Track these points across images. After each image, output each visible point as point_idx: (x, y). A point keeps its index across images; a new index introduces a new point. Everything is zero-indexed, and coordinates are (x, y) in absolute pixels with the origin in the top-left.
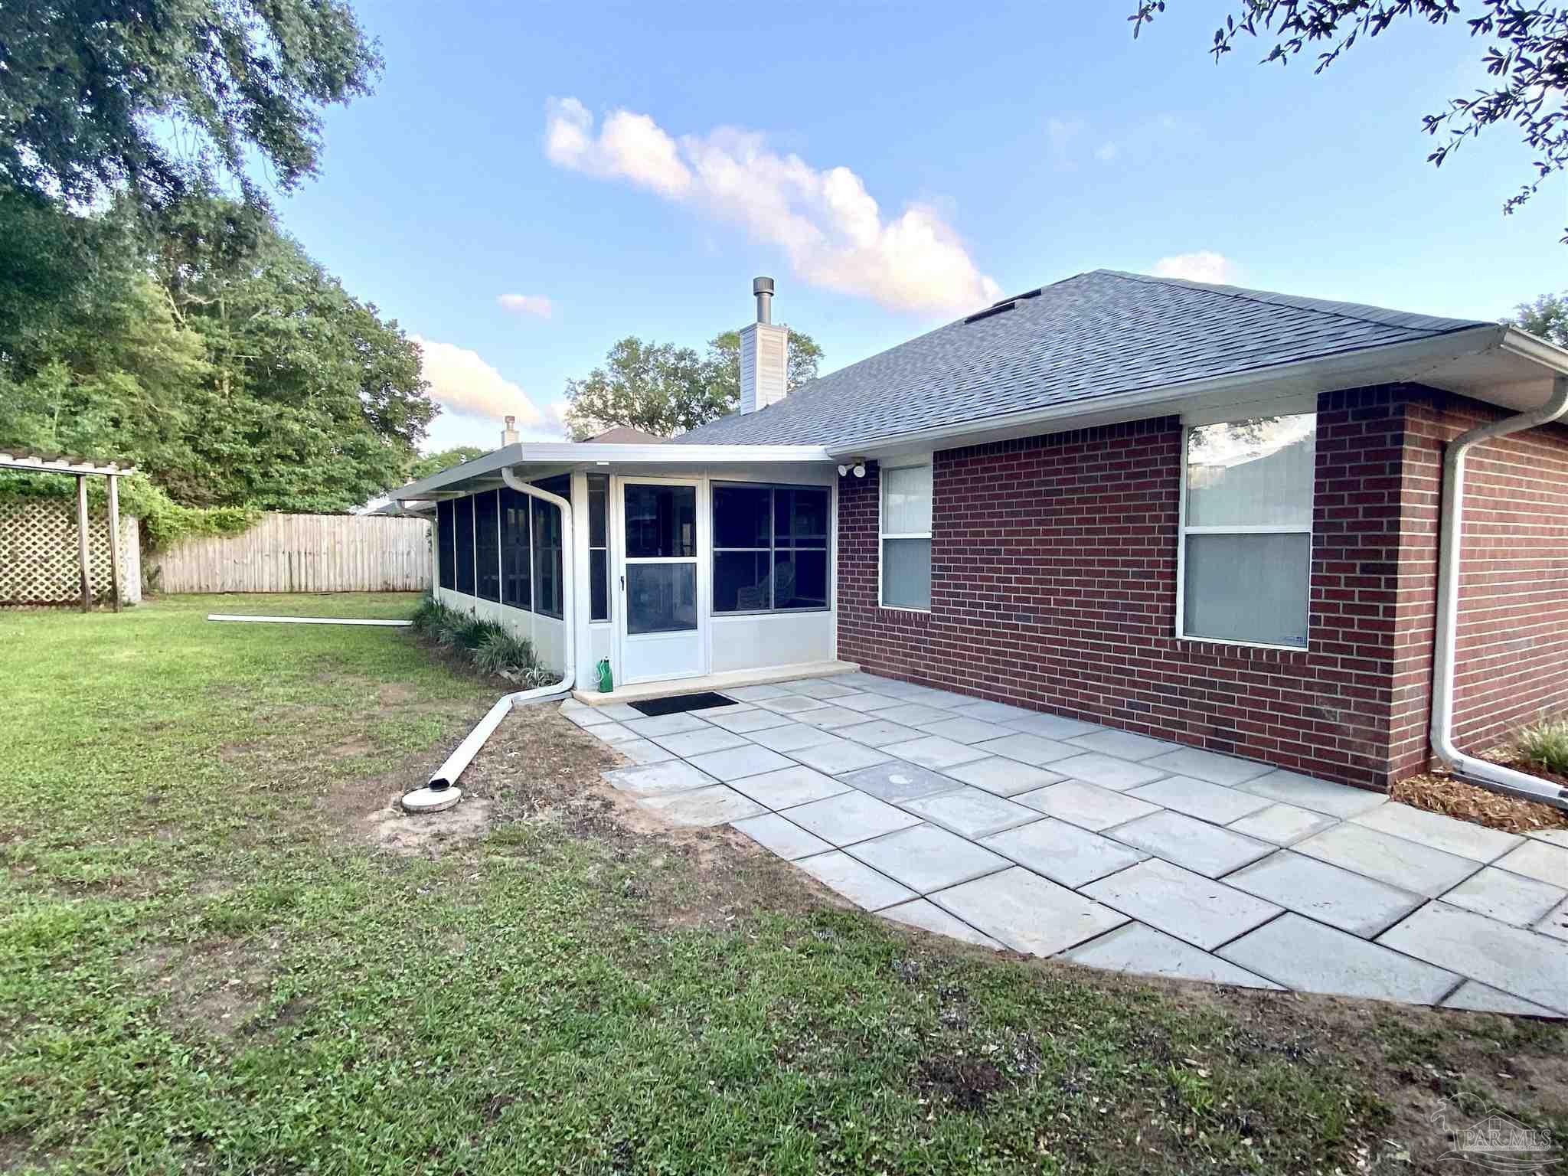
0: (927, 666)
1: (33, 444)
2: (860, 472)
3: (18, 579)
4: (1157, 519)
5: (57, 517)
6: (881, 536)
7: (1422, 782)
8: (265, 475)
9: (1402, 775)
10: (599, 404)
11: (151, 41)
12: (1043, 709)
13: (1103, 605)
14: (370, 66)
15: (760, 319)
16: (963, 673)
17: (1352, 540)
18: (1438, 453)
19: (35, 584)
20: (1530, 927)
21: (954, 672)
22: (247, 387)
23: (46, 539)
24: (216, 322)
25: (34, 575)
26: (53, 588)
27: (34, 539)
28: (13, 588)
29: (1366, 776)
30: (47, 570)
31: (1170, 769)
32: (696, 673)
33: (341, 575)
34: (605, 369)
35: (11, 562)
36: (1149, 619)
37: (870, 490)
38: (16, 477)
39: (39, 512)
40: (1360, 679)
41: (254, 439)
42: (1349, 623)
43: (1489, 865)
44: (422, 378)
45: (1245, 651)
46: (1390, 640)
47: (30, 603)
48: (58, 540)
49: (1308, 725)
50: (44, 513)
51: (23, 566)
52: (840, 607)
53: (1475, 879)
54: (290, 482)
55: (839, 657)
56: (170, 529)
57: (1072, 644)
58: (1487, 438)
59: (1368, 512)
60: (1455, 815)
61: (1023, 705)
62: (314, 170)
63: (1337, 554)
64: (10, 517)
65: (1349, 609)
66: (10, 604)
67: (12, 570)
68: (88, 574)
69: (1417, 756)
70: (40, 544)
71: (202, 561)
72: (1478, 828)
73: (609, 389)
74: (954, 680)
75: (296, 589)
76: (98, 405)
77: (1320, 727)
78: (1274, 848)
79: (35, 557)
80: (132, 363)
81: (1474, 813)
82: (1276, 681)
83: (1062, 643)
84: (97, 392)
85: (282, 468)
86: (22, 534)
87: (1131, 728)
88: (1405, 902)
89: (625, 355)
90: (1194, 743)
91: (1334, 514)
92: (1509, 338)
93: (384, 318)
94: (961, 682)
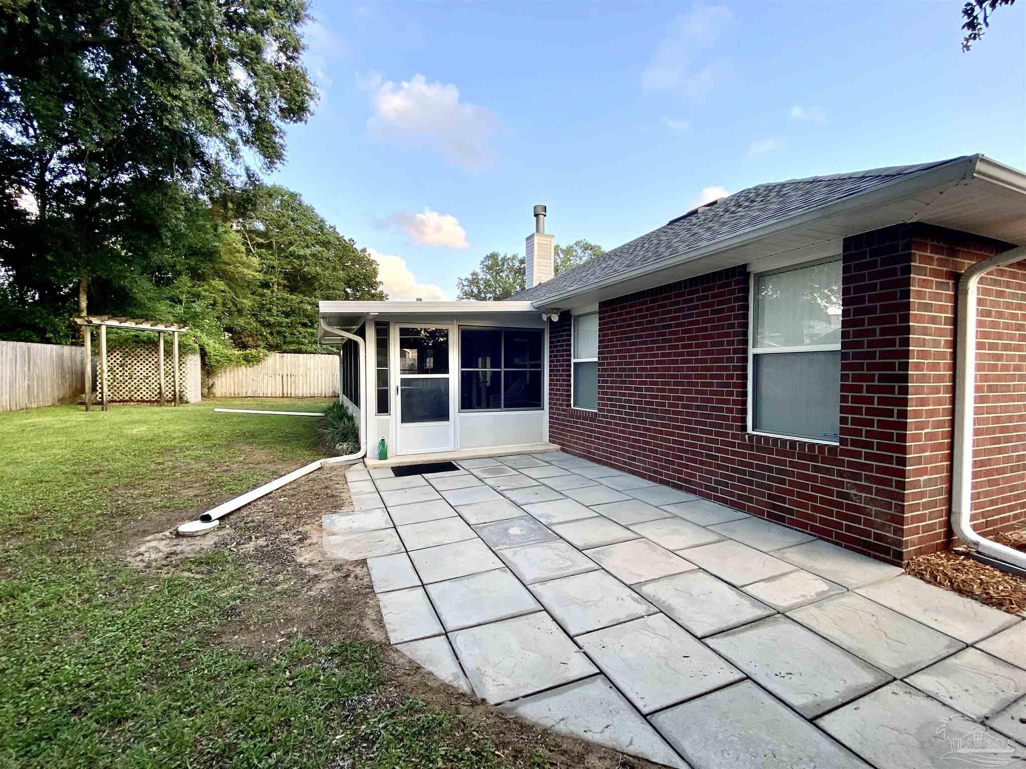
0: (596, 449)
1: (158, 317)
2: (555, 318)
3: (132, 388)
4: (731, 343)
5: (153, 355)
6: (573, 361)
7: (940, 560)
8: (292, 334)
9: (919, 552)
10: (476, 291)
11: (168, 89)
12: (662, 482)
13: (698, 407)
14: (312, 99)
15: (537, 231)
16: (615, 454)
17: (871, 355)
18: (951, 282)
19: (141, 391)
20: (984, 721)
21: (611, 453)
22: (285, 286)
23: (147, 367)
24: (270, 252)
25: (141, 386)
26: (150, 393)
27: (141, 367)
28: (130, 393)
29: (887, 551)
30: (147, 384)
31: (725, 533)
32: (448, 449)
33: (310, 388)
34: (479, 271)
35: (129, 379)
36: (726, 418)
37: (565, 330)
38: (133, 333)
39: (144, 352)
40: (879, 470)
41: (287, 315)
42: (870, 423)
43: (972, 646)
44: (378, 280)
45: (793, 443)
46: (903, 438)
47: (138, 401)
48: (153, 367)
49: (839, 505)
50: (147, 352)
51: (135, 381)
52: (550, 408)
53: (952, 660)
54: (305, 337)
55: (550, 441)
56: (218, 361)
57: (679, 435)
58: (993, 268)
59: (884, 332)
60: (961, 592)
61: (651, 479)
62: (283, 160)
63: (860, 367)
64: (130, 355)
65: (869, 411)
66: (127, 401)
67: (129, 383)
68: (163, 386)
69: (937, 536)
70: (144, 369)
71: (236, 380)
72: (976, 605)
73: (482, 282)
74: (610, 459)
75: (286, 395)
76: (204, 298)
77: (849, 507)
78: (773, 611)
79: (141, 376)
80: (223, 275)
81: (977, 590)
82: (816, 469)
83: (672, 434)
84: (205, 291)
85: (301, 329)
86: (135, 364)
87: (717, 499)
88: (868, 679)
89: (490, 262)
90: (759, 513)
91: (857, 334)
92: (980, 166)
93: (358, 247)
94: (615, 460)
